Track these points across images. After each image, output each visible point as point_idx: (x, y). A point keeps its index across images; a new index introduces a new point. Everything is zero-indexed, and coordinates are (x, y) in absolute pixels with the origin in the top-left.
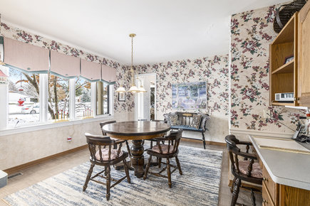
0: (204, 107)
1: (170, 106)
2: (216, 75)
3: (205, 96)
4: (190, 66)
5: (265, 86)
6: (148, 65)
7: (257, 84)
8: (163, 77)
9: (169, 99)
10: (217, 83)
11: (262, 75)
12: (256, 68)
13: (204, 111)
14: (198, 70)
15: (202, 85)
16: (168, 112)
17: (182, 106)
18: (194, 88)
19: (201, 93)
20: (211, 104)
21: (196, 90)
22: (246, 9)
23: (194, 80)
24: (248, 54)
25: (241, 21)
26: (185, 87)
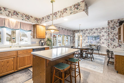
0: (99, 43)
1: (87, 42)
2: (103, 33)
3: (99, 40)
4: (94, 30)
5: (117, 38)
6: (80, 30)
7: (115, 38)
8: (85, 34)
9: (87, 40)
10: (103, 36)
11: (116, 35)
12: (114, 34)
13: (99, 44)
14: (97, 32)
15: (98, 36)
16: (86, 44)
17: (91, 42)
18: (95, 37)
19: (98, 39)
20: (101, 42)
21: (96, 38)
22: (112, 19)
23: (95, 35)
24: (112, 30)
25: (110, 22)
26: (92, 37)
